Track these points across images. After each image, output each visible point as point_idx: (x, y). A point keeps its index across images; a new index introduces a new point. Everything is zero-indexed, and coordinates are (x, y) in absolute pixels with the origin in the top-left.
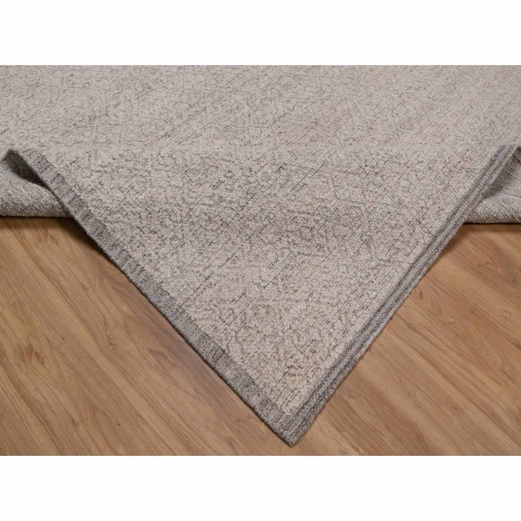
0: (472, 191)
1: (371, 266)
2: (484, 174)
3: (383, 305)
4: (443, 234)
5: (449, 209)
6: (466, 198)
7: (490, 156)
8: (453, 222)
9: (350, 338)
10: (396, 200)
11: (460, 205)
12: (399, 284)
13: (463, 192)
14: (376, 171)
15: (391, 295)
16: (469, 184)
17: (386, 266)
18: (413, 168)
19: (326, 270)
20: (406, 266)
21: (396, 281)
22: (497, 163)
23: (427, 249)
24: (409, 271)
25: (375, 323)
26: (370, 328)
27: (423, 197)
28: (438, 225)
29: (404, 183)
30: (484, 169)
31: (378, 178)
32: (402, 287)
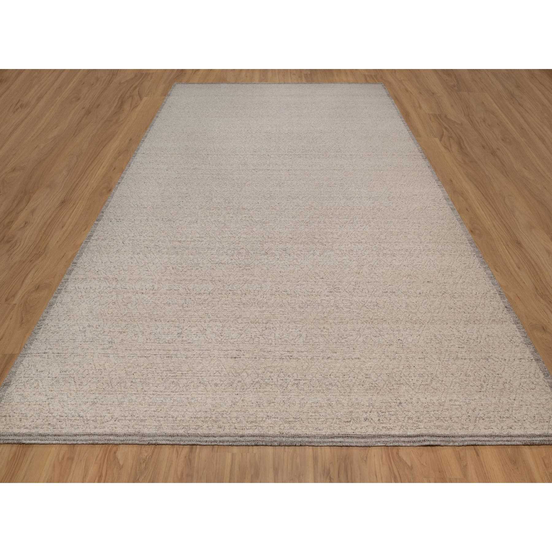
0: (149, 436)
1: (80, 414)
2: (162, 436)
3: (59, 436)
4: (116, 438)
5: (131, 431)
6: (143, 435)
7: (175, 432)
8: (125, 438)
9: (33, 431)
10: (122, 400)
11: (136, 435)
12: (76, 435)
13: (146, 431)
14: (133, 380)
15: (67, 435)
16: (153, 431)
17: (84, 422)
18: (145, 397)
19: (69, 395)
20: (88, 431)
21: (77, 432)
22: (173, 438)
23: (103, 435)
24: (86, 435)
25: (47, 438)
26: (44, 438)
27: (131, 412)
28: (119, 431)
29: (134, 398)
30: (166, 434)
31: (130, 384)
32: (75, 438)
